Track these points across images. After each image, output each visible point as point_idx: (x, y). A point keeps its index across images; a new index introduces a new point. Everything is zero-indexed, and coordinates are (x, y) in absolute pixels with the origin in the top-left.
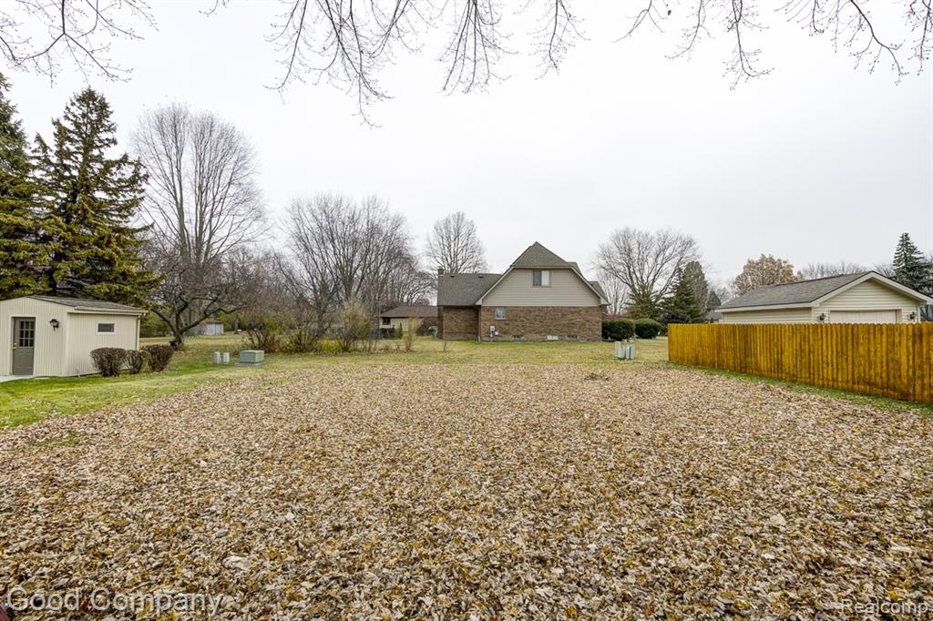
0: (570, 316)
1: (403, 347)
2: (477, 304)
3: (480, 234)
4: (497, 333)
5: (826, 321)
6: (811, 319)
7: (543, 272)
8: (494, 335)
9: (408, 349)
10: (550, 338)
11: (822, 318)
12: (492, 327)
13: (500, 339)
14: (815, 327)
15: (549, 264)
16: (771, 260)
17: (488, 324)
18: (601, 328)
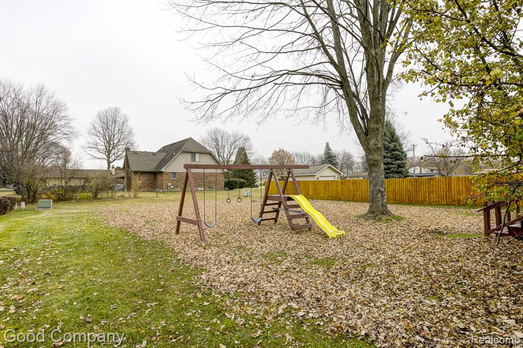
0: (209, 178)
1: (132, 195)
2: (162, 170)
3: (131, 123)
4: (172, 187)
5: (319, 180)
6: (315, 179)
7: (196, 154)
8: (171, 188)
9: (135, 196)
10: (199, 189)
11: (318, 179)
12: (170, 184)
13: (174, 190)
14: (316, 181)
15: (200, 150)
16: (283, 151)
17: (167, 182)
18: (224, 183)
